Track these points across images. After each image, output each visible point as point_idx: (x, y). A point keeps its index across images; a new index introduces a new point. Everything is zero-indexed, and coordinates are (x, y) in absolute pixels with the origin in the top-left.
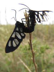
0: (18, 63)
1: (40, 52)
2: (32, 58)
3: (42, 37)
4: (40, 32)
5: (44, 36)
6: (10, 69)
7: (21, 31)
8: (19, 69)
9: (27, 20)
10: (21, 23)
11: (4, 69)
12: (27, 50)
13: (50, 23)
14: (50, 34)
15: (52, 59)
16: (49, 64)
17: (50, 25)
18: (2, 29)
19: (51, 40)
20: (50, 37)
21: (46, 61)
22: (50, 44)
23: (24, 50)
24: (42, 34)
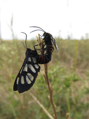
0: (30, 102)
1: (64, 86)
2: (49, 97)
3: (69, 60)
4: (65, 53)
5: (73, 59)
6: (16, 112)
7: (35, 62)
8: (31, 112)
9: (41, 46)
10: (33, 51)
11: (8, 113)
12: (43, 82)
13: (82, 37)
14: (81, 55)
15: (85, 96)
16: (79, 105)
17: (82, 40)
18: (4, 48)
19: (83, 65)
20: (82, 61)
21: (74, 100)
22: (82, 72)
23: (40, 82)
24: (68, 57)
